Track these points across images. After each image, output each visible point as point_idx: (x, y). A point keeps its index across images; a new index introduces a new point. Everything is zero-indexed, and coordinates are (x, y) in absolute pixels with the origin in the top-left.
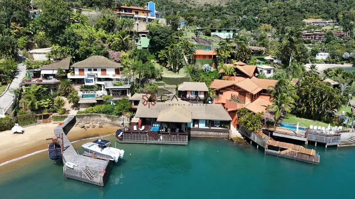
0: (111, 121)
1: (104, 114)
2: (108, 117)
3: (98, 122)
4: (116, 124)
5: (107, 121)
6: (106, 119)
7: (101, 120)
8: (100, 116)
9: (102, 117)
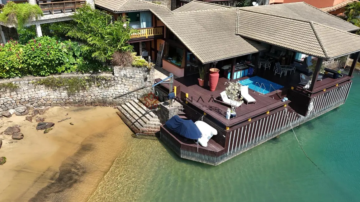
0: (64, 94)
1: (31, 79)
2: (49, 84)
3: (12, 111)
4: (89, 99)
5: (47, 100)
6: (43, 93)
7: (22, 102)
8: (13, 88)
9: (25, 88)
